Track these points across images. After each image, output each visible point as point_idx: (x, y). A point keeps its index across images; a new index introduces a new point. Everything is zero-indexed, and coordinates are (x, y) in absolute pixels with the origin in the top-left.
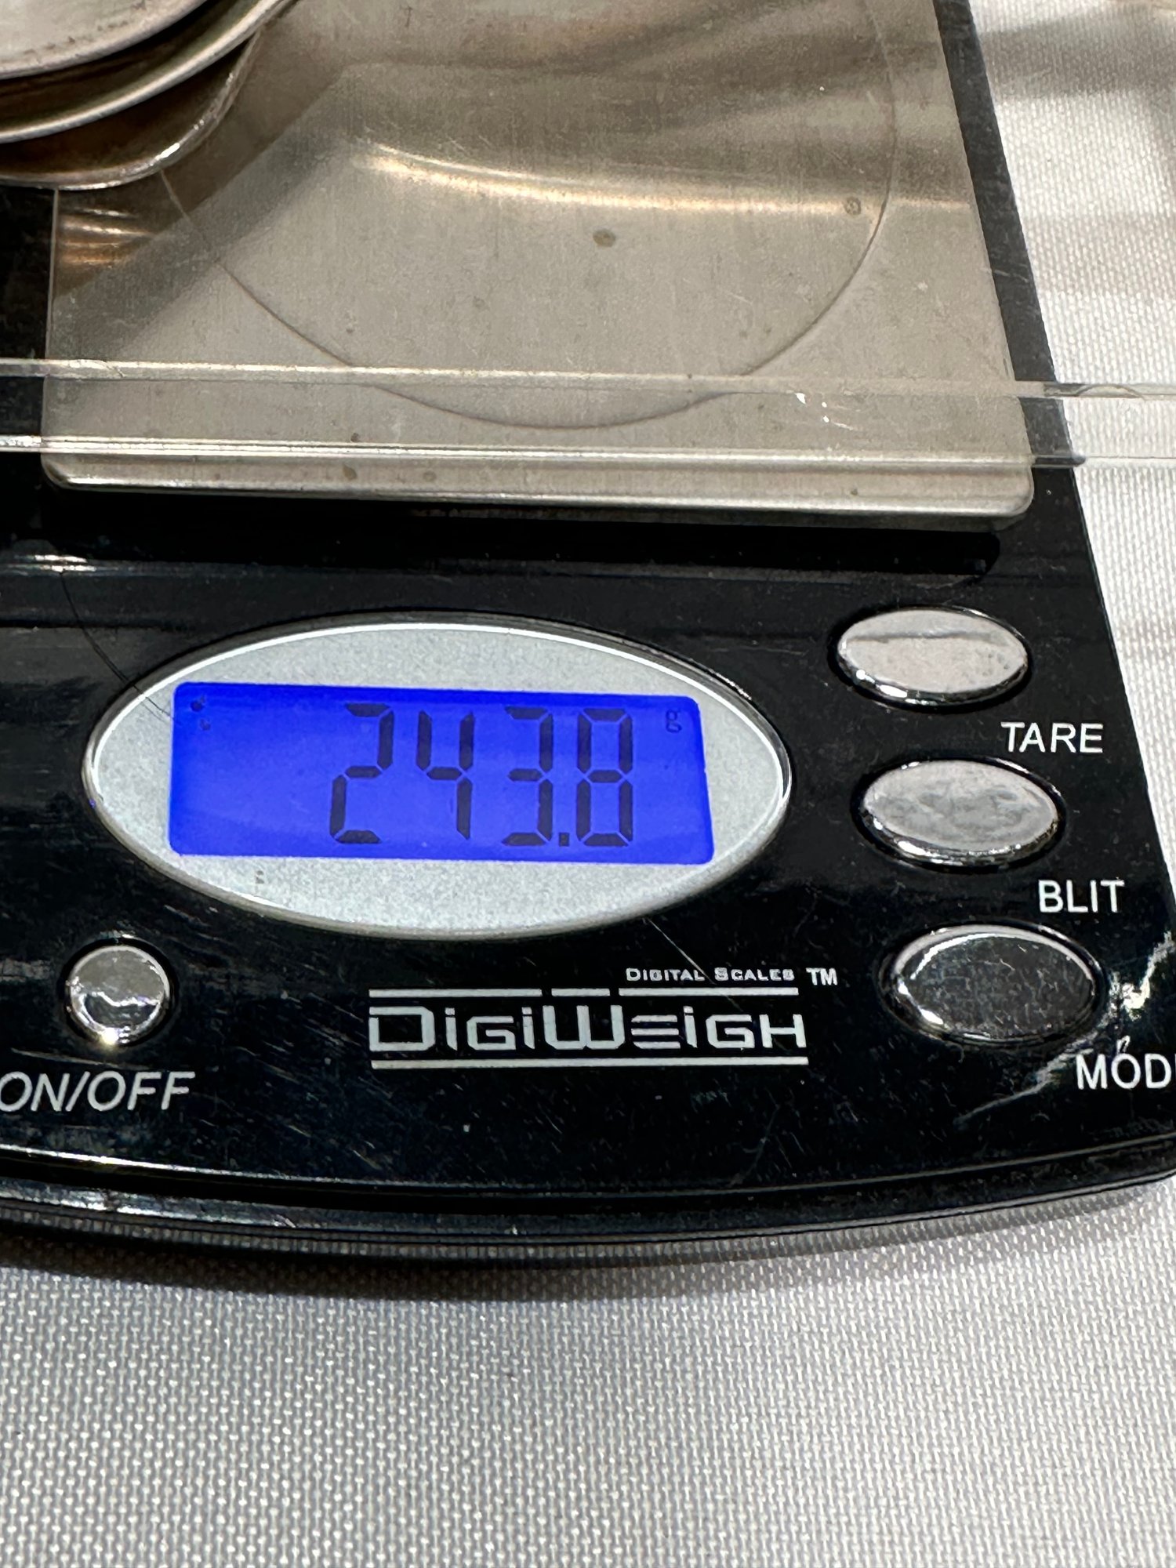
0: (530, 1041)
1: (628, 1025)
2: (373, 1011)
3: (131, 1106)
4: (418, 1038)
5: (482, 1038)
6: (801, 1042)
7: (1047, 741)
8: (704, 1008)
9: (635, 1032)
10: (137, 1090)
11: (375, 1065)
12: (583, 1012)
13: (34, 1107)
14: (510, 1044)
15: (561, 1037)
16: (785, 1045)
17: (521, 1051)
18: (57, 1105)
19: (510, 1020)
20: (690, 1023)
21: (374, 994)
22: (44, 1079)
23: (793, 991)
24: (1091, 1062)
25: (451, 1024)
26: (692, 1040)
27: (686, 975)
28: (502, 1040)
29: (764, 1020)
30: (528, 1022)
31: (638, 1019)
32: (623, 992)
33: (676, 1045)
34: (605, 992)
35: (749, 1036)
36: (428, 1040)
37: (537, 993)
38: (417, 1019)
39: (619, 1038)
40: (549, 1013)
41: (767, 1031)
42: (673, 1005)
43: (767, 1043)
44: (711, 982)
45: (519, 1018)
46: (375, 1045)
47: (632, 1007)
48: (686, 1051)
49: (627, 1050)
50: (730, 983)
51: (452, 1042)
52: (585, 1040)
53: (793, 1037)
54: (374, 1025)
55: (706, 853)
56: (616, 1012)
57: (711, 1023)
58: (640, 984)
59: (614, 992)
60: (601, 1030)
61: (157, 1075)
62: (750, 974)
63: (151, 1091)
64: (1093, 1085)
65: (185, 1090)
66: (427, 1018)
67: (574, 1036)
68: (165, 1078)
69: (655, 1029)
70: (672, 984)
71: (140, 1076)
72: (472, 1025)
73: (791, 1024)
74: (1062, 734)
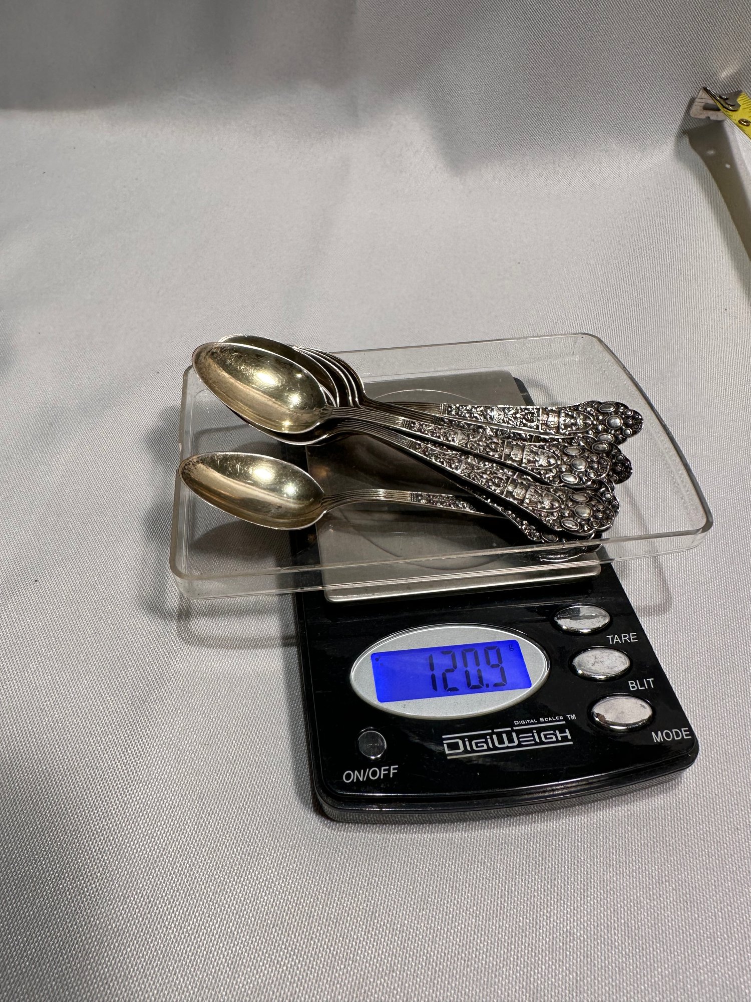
0: (491, 746)
1: (518, 738)
2: (444, 742)
3: (382, 777)
4: (460, 749)
5: (477, 747)
6: (570, 737)
7: (621, 640)
8: (539, 730)
9: (521, 740)
10: (383, 772)
11: (448, 758)
12: (504, 736)
13: (355, 781)
14: (485, 747)
15: (499, 744)
16: (565, 739)
17: (489, 749)
18: (361, 779)
19: (484, 740)
20: (536, 735)
21: (443, 737)
22: (356, 772)
23: (564, 722)
24: (657, 735)
25: (467, 743)
26: (538, 740)
27: (532, 721)
28: (483, 746)
29: (557, 732)
30: (489, 740)
31: (521, 736)
32: (514, 728)
33: (533, 742)
34: (510, 729)
35: (554, 737)
36: (462, 749)
37: (490, 731)
38: (457, 743)
39: (516, 742)
40: (495, 737)
41: (559, 735)
42: (530, 731)
43: (560, 739)
44: (539, 723)
45: (486, 739)
46: (447, 752)
47: (518, 732)
48: (536, 744)
49: (519, 745)
50: (545, 722)
51: (469, 749)
52: (507, 744)
53: (567, 736)
54: (445, 746)
55: (529, 685)
56: (514, 734)
57: (542, 734)
58: (519, 725)
59: (512, 729)
60: (511, 740)
61: (388, 767)
62: (550, 719)
63: (387, 772)
64: (659, 741)
65: (396, 771)
66: (460, 742)
67: (504, 743)
68: (390, 768)
69: (526, 738)
70: (528, 724)
71: (383, 768)
72: (473, 742)
73: (566, 733)
74: (625, 637)
